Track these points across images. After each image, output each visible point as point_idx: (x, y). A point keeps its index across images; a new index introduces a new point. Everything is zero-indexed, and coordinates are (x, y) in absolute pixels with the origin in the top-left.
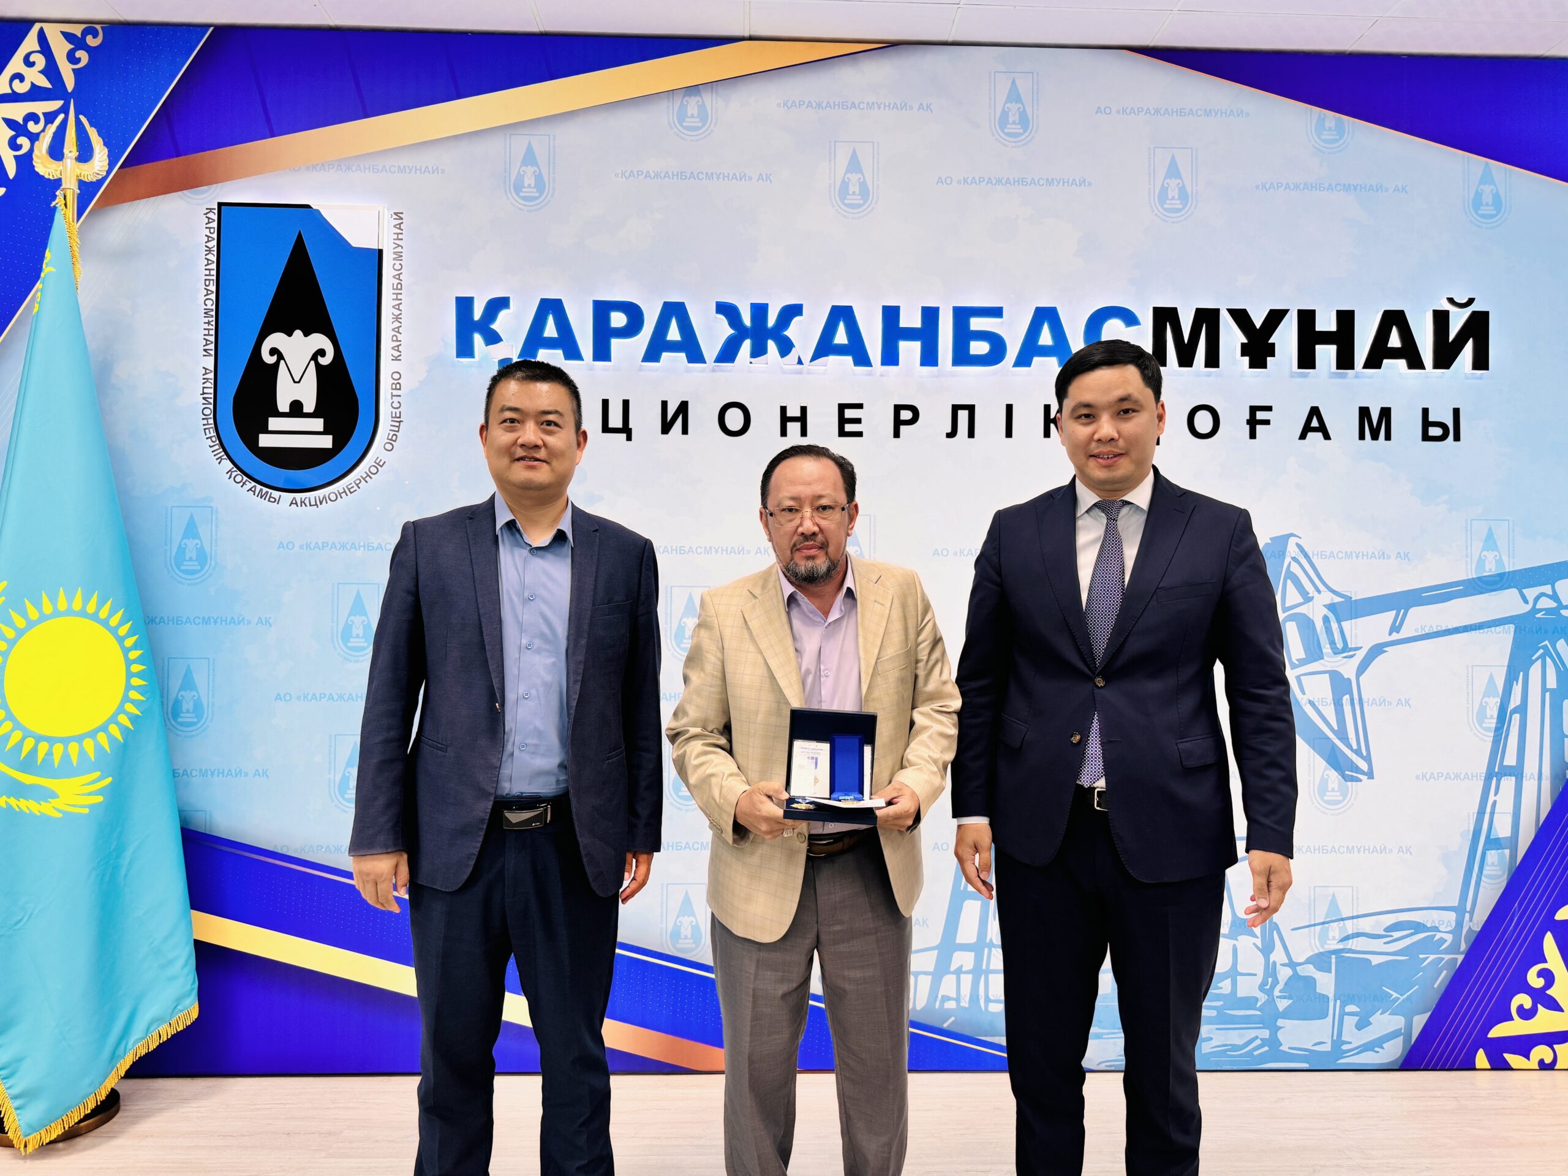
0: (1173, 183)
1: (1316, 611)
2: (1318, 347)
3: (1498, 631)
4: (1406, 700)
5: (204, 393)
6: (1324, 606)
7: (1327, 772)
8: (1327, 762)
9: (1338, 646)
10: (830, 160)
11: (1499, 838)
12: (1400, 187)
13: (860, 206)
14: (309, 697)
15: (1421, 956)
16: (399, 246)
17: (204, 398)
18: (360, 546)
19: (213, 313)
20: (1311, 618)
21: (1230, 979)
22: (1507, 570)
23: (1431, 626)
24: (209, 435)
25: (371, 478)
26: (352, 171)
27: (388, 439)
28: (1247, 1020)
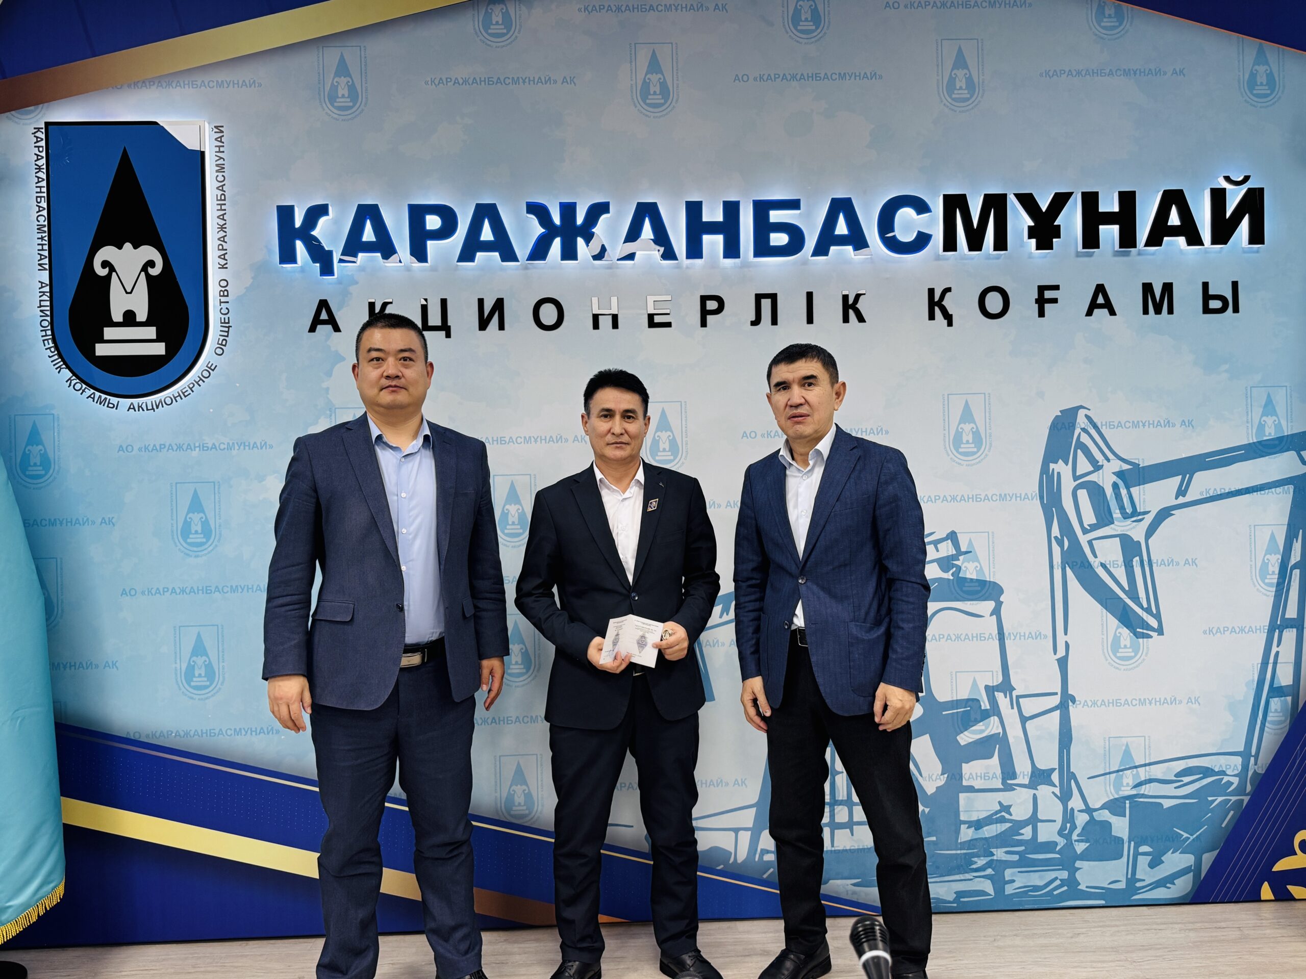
0: (961, 73)
1: (1106, 479)
2: (1101, 227)
3: (1278, 492)
4: (1192, 559)
5: (41, 306)
6: (1113, 473)
7: (1120, 630)
8: (1119, 621)
9: (1128, 511)
10: (631, 62)
11: (1281, 687)
12: (1178, 70)
13: (662, 105)
14: (153, 591)
15: (1210, 799)
16: (221, 158)
17: (41, 311)
18: (195, 447)
19: (46, 229)
20: (1101, 485)
21: (1031, 826)
22: (1286, 434)
23: (1215, 489)
24: (47, 346)
25: (204, 382)
26: (173, 88)
27: (218, 344)
28: (1047, 862)
